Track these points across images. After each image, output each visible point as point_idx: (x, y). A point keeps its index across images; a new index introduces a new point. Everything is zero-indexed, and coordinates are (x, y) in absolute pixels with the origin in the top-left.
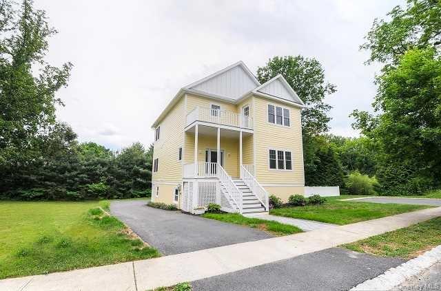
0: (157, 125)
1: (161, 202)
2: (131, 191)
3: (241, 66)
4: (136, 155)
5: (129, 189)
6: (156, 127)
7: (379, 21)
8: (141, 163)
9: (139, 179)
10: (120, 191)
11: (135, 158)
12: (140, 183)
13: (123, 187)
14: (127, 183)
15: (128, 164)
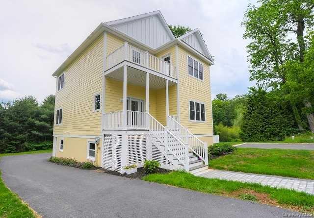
0: (60, 73)
1: (69, 158)
2: (26, 144)
3: (158, 16)
4: (30, 108)
5: (23, 142)
6: (57, 76)
7: (251, 6)
8: (37, 115)
9: (35, 132)
10: (11, 144)
11: (29, 110)
12: (35, 135)
13: (16, 140)
14: (21, 136)
15: (21, 117)
